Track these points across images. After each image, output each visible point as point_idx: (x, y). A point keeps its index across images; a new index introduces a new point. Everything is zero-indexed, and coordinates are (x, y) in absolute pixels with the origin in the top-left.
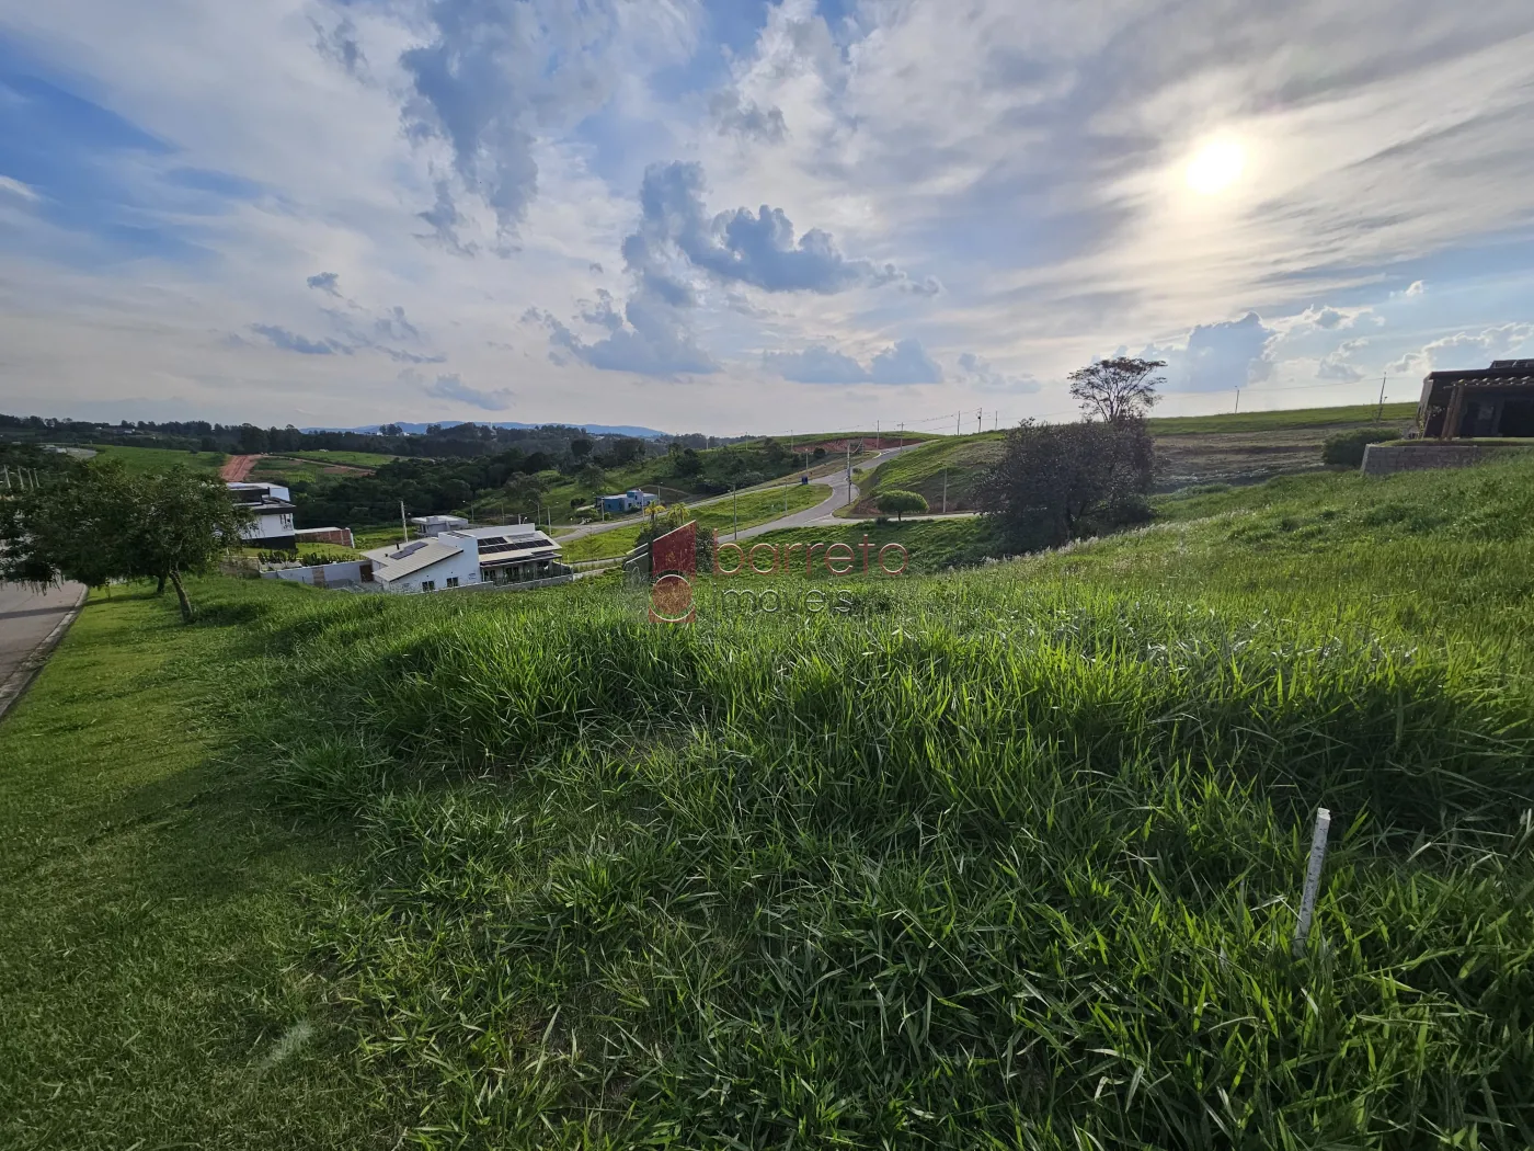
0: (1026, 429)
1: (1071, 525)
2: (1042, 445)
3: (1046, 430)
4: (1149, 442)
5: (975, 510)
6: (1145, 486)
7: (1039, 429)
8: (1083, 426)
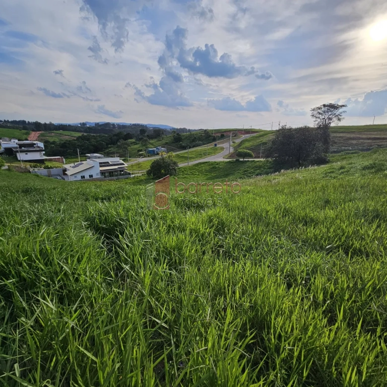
0: (283, 129)
1: (300, 163)
2: (288, 135)
3: (290, 130)
4: (329, 135)
5: (264, 158)
6: (326, 151)
7: (288, 129)
8: (304, 128)
